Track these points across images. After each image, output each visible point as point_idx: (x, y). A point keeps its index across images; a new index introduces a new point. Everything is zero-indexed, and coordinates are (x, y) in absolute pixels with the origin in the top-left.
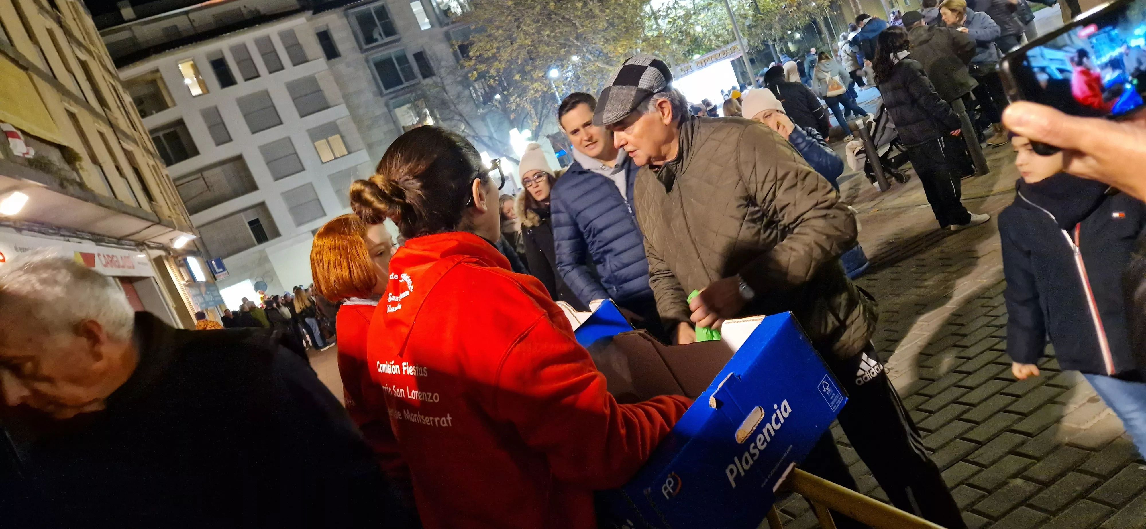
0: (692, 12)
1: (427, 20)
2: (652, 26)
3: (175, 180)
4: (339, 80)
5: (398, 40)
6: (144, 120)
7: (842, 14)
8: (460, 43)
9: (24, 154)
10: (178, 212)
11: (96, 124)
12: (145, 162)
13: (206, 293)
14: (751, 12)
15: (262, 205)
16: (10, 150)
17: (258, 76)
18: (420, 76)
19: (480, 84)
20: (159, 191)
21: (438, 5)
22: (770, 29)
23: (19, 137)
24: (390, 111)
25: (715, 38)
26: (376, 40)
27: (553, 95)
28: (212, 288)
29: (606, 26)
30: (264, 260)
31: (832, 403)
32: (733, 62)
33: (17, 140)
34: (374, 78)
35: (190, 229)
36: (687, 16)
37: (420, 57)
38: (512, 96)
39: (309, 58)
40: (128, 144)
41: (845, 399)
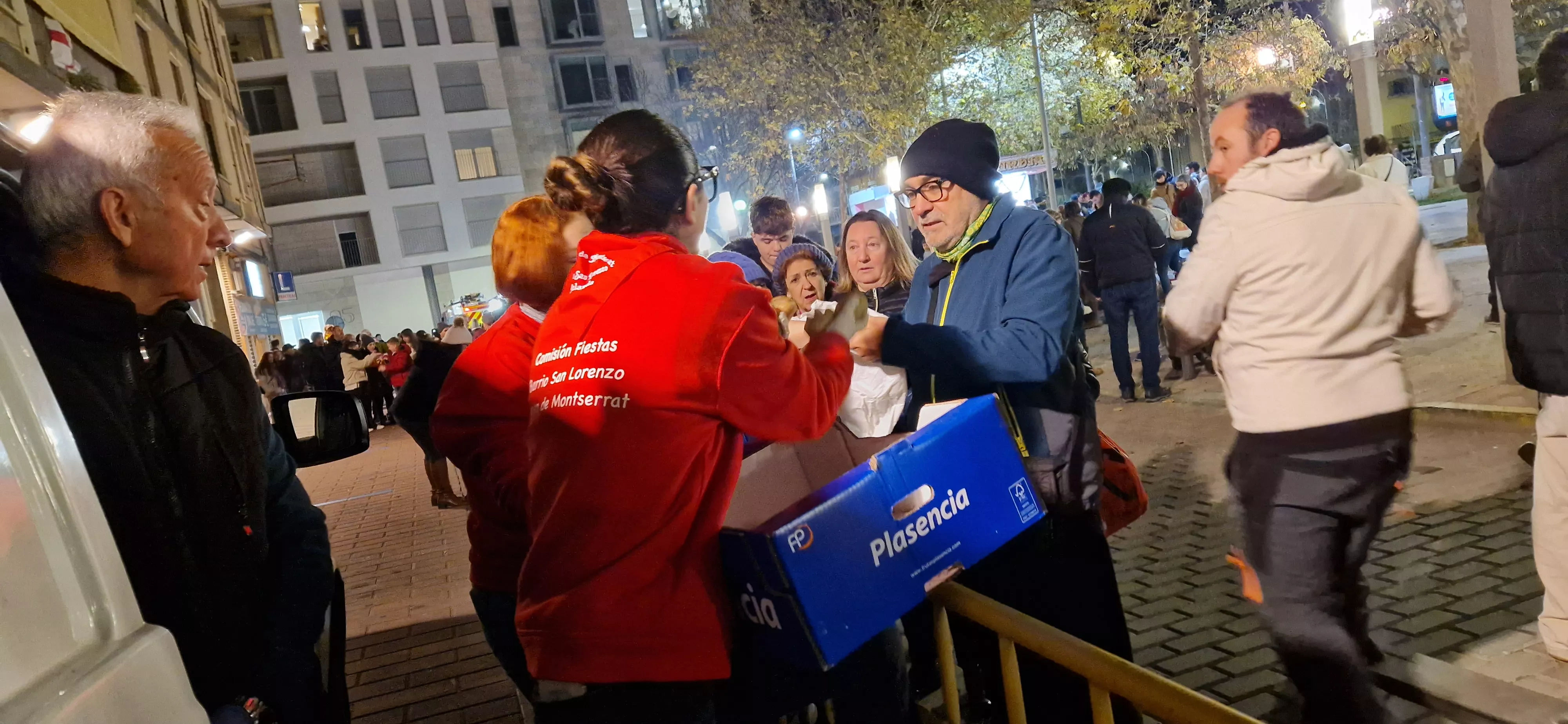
0: (994, 97)
1: (644, 26)
2: (937, 103)
3: (257, 155)
4: (508, 77)
5: (600, 43)
6: (235, 66)
7: (1187, 147)
8: (680, 65)
9: (68, 67)
10: (251, 197)
11: (171, 53)
12: (223, 120)
13: (260, 315)
14: (1070, 116)
15: (365, 216)
16: (51, 56)
17: (403, 44)
18: (616, 96)
19: (695, 126)
20: (232, 163)
21: (664, 10)
22: (1091, 146)
23: (66, 43)
24: (566, 134)
25: (1016, 138)
26: (571, 36)
27: (787, 161)
28: (269, 311)
29: (877, 88)
30: (349, 290)
31: (1023, 513)
32: (1032, 177)
33: (63, 45)
34: (556, 86)
35: (261, 223)
36: (986, 101)
37: (623, 72)
38: (733, 152)
39: (476, 38)
40: (206, 90)
41: (1041, 512)
